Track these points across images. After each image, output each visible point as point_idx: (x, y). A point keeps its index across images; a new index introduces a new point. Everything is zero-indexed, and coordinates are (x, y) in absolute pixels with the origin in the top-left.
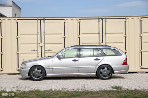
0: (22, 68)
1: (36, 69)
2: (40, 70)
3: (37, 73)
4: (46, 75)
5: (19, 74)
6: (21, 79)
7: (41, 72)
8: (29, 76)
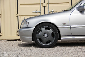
0: (23, 28)
1: (43, 29)
2: (51, 31)
3: (46, 35)
4: (60, 39)
5: (19, 40)
6: (21, 45)
7: (53, 33)
8: (33, 40)
